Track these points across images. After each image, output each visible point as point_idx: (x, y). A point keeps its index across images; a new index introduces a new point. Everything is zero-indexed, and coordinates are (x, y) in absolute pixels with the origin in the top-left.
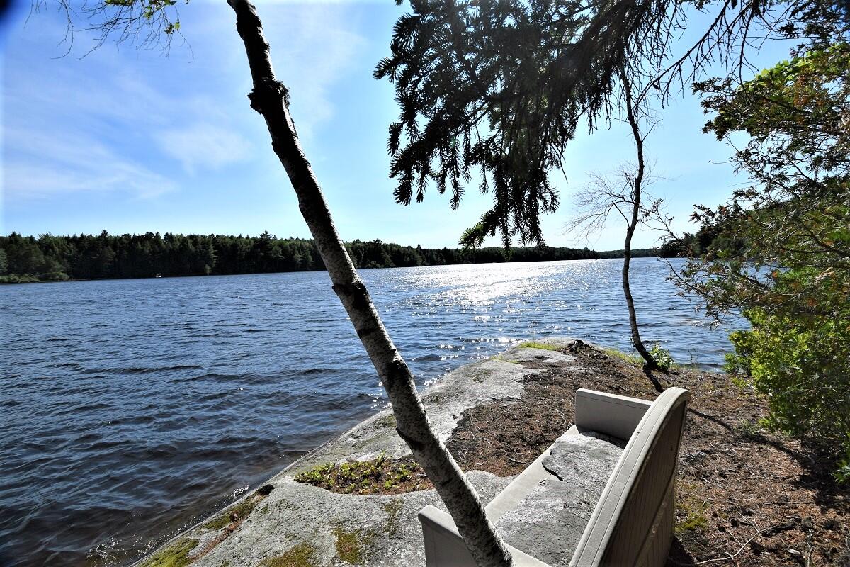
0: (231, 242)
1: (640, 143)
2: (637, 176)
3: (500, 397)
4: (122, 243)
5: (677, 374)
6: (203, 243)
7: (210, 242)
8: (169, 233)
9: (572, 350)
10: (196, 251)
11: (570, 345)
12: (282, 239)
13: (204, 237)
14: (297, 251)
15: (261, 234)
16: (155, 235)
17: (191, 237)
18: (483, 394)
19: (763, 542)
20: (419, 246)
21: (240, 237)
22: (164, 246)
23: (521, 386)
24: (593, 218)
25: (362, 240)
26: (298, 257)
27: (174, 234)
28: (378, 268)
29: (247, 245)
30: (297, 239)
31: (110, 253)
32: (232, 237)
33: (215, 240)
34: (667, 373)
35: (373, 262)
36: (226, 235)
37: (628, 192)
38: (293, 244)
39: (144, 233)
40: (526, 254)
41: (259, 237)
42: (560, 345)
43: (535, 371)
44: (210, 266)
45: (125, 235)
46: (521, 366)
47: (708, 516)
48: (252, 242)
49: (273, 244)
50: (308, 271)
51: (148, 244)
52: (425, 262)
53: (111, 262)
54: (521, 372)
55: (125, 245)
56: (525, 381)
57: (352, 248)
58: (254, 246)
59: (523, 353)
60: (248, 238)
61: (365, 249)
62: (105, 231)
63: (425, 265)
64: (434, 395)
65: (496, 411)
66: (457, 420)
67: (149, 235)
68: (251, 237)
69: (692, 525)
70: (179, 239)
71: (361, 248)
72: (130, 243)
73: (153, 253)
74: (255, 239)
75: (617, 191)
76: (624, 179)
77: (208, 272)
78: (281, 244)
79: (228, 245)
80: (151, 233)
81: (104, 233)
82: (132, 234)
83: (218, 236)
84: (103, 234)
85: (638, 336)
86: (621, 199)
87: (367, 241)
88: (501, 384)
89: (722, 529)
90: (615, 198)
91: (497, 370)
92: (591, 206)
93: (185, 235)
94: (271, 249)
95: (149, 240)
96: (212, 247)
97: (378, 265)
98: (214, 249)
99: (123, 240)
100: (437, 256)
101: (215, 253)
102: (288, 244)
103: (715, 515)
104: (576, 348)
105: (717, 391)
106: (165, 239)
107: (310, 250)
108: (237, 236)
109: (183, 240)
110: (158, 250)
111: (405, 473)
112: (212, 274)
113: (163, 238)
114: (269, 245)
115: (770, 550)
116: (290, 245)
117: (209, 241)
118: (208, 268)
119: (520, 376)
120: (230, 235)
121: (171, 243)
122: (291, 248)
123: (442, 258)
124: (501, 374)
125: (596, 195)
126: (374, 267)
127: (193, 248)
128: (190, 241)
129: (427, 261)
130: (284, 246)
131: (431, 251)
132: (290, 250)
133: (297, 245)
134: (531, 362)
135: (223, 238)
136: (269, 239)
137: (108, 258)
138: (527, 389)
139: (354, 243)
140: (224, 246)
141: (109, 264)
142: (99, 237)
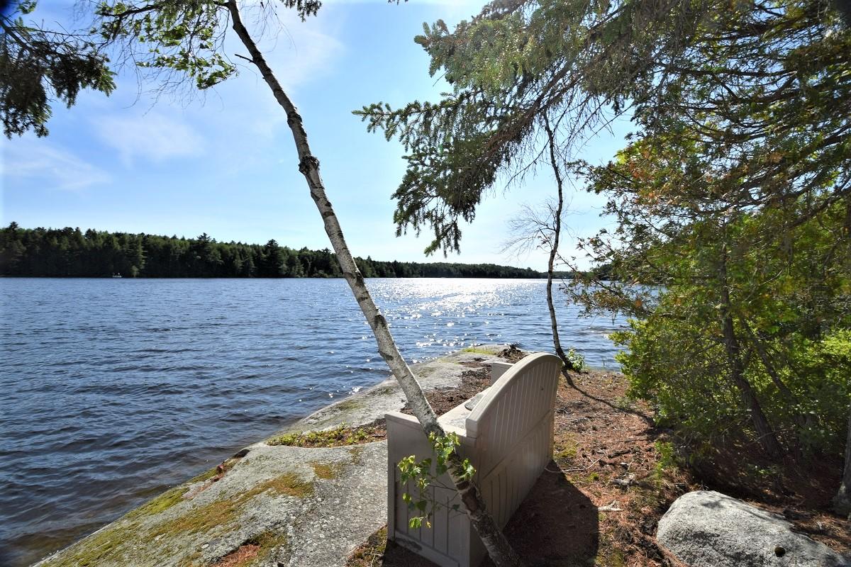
0: (163, 243)
1: (560, 182)
2: (557, 208)
3: (441, 387)
4: (35, 237)
5: (587, 373)
6: (131, 243)
7: (140, 242)
8: (92, 230)
9: (506, 354)
10: (123, 251)
11: (505, 350)
12: (222, 243)
13: (132, 236)
14: (238, 256)
15: (199, 235)
16: (75, 230)
17: (118, 235)
18: (428, 385)
19: (607, 460)
20: (369, 257)
21: (174, 238)
22: (85, 244)
23: (459, 380)
24: (524, 241)
25: (310, 248)
26: (239, 263)
27: (98, 230)
28: (325, 277)
29: (182, 246)
30: (239, 243)
31: (19, 248)
32: (165, 238)
33: (145, 239)
34: (580, 373)
35: (321, 272)
36: (158, 235)
37: (551, 221)
38: (235, 249)
39: (62, 228)
40: (473, 270)
41: (196, 239)
42: (497, 351)
43: (472, 369)
44: (138, 267)
45: (39, 228)
46: (461, 366)
47: (578, 451)
48: (188, 244)
49: (211, 247)
50: (250, 277)
51: (66, 239)
52: (375, 274)
53: (19, 258)
54: (460, 370)
55: (37, 239)
56: (463, 376)
57: (299, 256)
58: (190, 248)
59: (463, 355)
60: (183, 239)
61: (313, 258)
62: (14, 223)
63: (374, 277)
64: (384, 388)
65: (438, 396)
66: (404, 403)
67: (68, 230)
68: (186, 239)
69: (566, 454)
70: (102, 237)
71: (308, 256)
72: (44, 238)
73: (71, 250)
74: (191, 241)
75: (543, 220)
76: (548, 211)
77: (135, 273)
78: (221, 248)
79: (160, 245)
80: (71, 229)
81: (14, 225)
82: (47, 228)
83: (148, 236)
84: (11, 226)
85: (558, 341)
86: (545, 227)
87: (315, 249)
88: (443, 377)
89: (585, 456)
90: (541, 226)
91: (441, 368)
92: (522, 230)
93: (110, 232)
94: (209, 252)
95: (67, 236)
96: (141, 247)
97: (326, 275)
98: (144, 249)
99: (37, 234)
100: (387, 269)
101: (144, 254)
102: (228, 248)
103: (583, 449)
104: (509, 352)
105: (614, 385)
106: (86, 235)
107: (253, 256)
108: (170, 237)
109: (107, 237)
110: (77, 247)
111: (363, 434)
112: (139, 277)
113: (84, 234)
114: (206, 248)
115: (610, 464)
116: (231, 250)
117: (137, 241)
118: (135, 269)
119: (459, 372)
120: (162, 235)
121: (94, 240)
122: (232, 252)
123: (391, 271)
124: (444, 370)
125: (525, 222)
126: (321, 276)
127: (119, 248)
128: (115, 239)
129: (377, 274)
130: (224, 250)
131: (381, 263)
132: (230, 254)
133: (239, 250)
134: (470, 363)
135: (155, 237)
136: (207, 242)
137: (16, 253)
138: (464, 381)
139: (301, 251)
140: (155, 246)
141: (17, 260)
142: (7, 229)
